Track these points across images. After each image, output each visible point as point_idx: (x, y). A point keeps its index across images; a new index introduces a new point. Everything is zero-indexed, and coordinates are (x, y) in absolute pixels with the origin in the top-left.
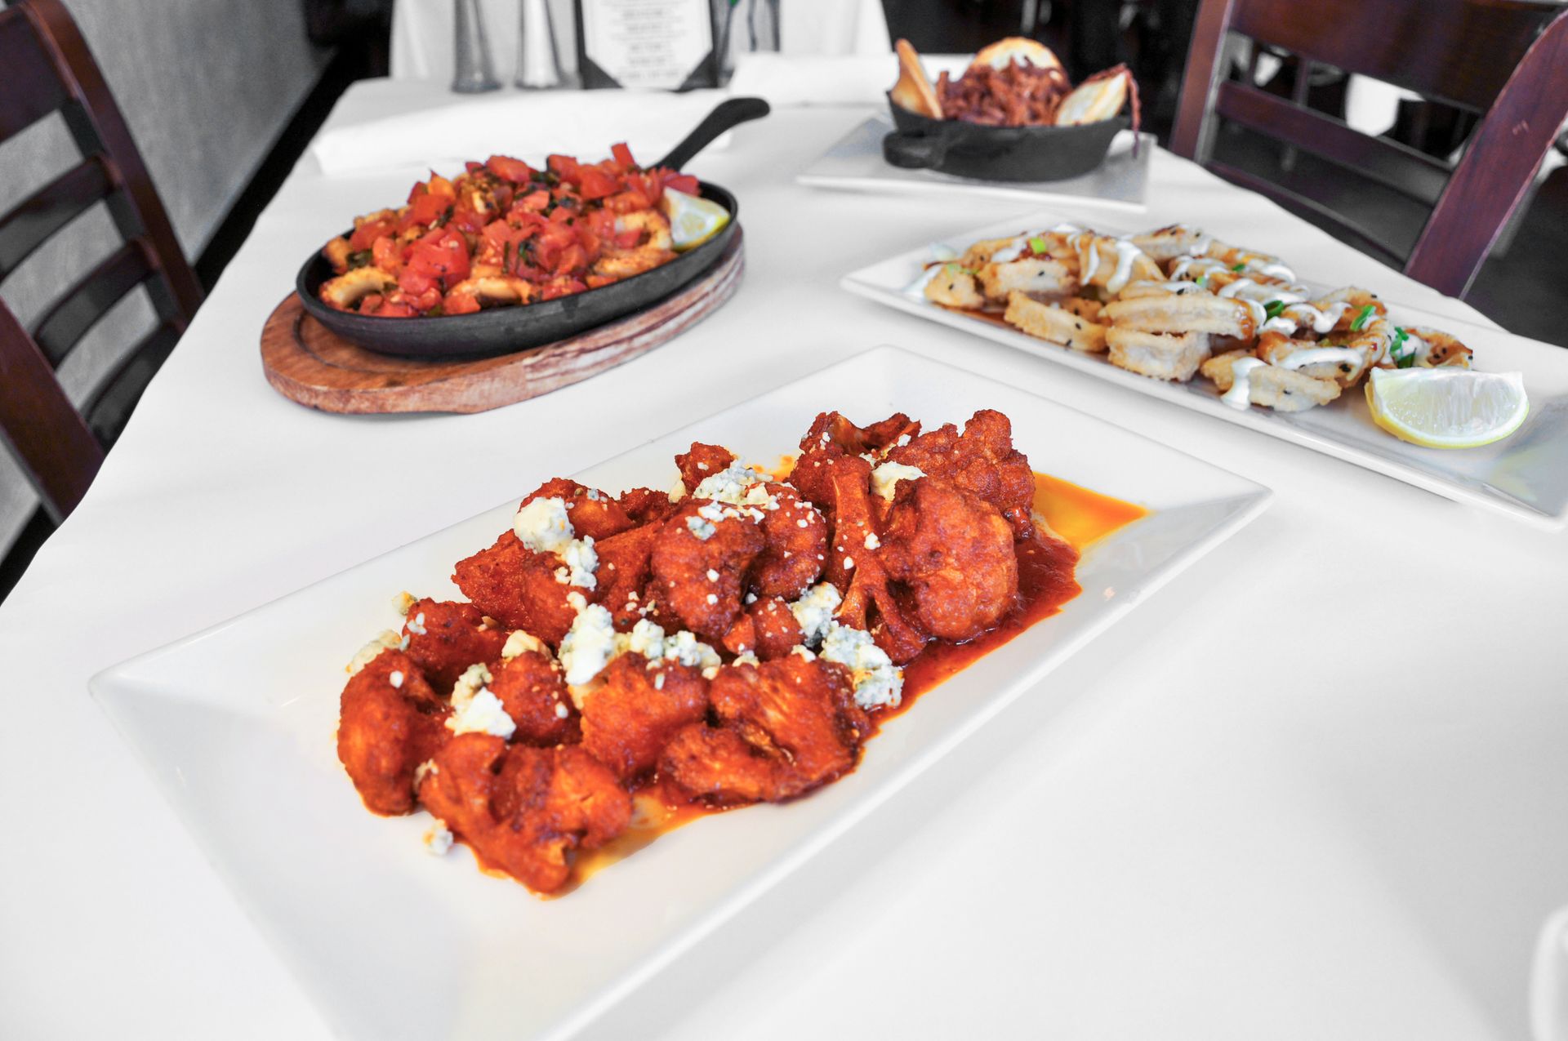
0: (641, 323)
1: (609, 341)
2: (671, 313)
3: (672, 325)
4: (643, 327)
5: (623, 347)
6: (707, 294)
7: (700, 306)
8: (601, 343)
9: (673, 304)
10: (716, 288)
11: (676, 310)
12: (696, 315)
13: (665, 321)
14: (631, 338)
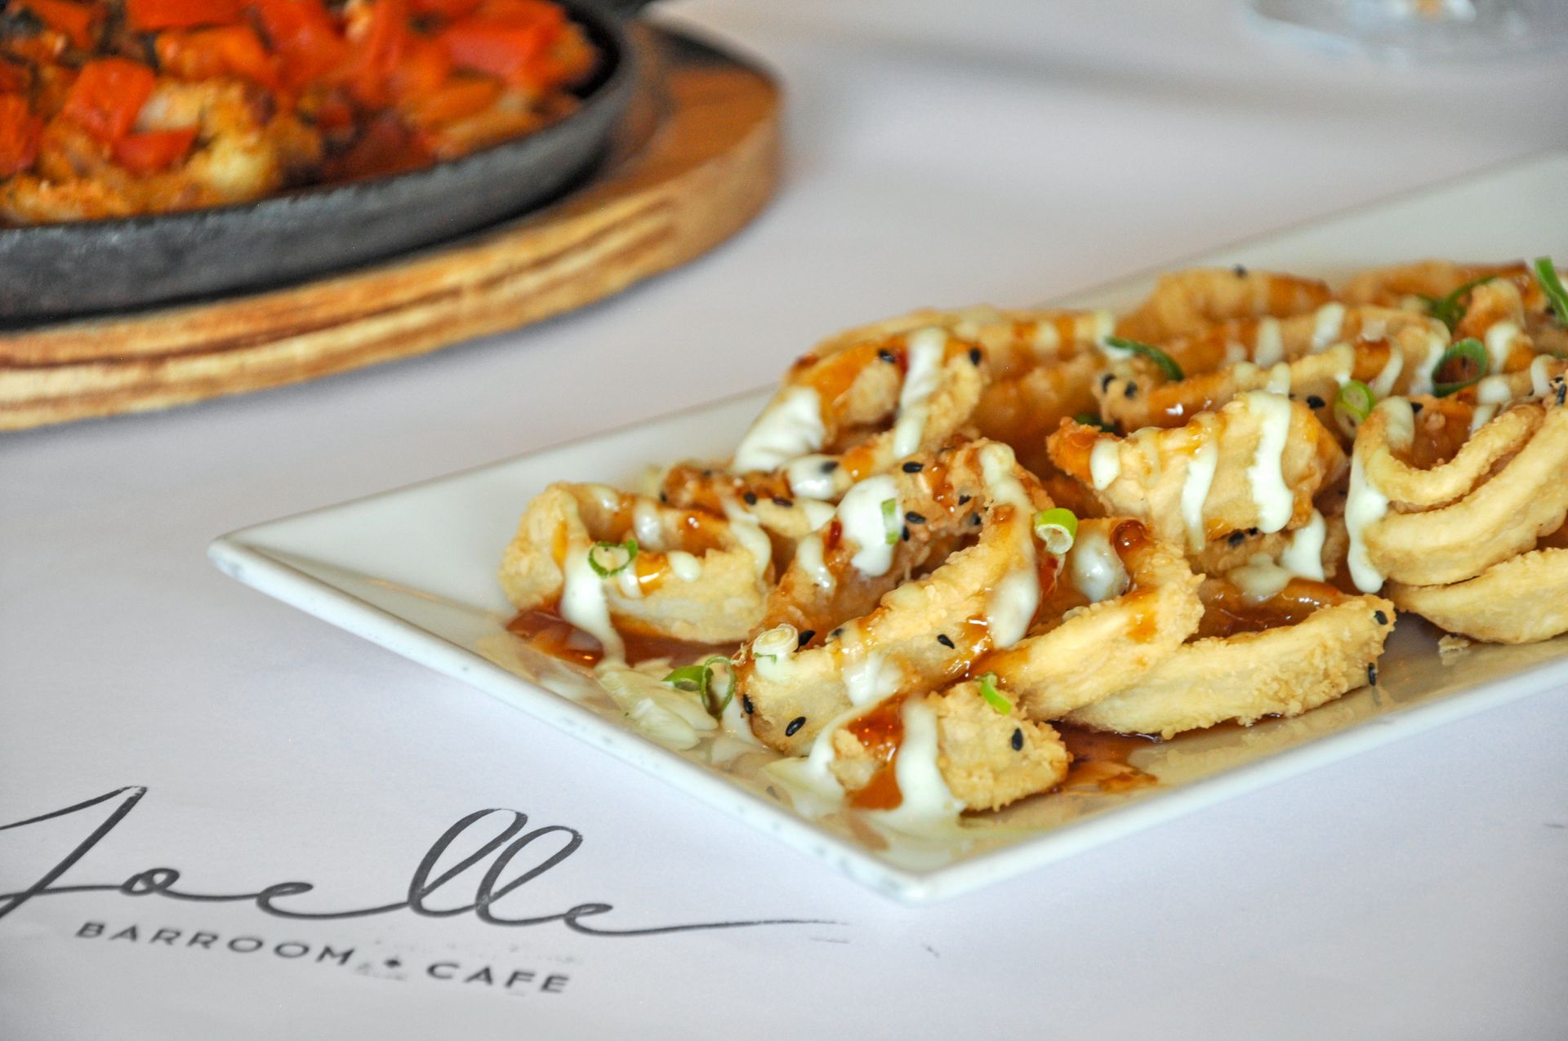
0: (193, 327)
1: (88, 351)
2: (299, 319)
3: (301, 349)
4: (200, 337)
5: (132, 375)
6: (454, 293)
7: (416, 318)
8: (63, 353)
9: (310, 299)
10: (490, 283)
11: (321, 314)
12: (399, 339)
13: (277, 336)
14: (157, 359)
